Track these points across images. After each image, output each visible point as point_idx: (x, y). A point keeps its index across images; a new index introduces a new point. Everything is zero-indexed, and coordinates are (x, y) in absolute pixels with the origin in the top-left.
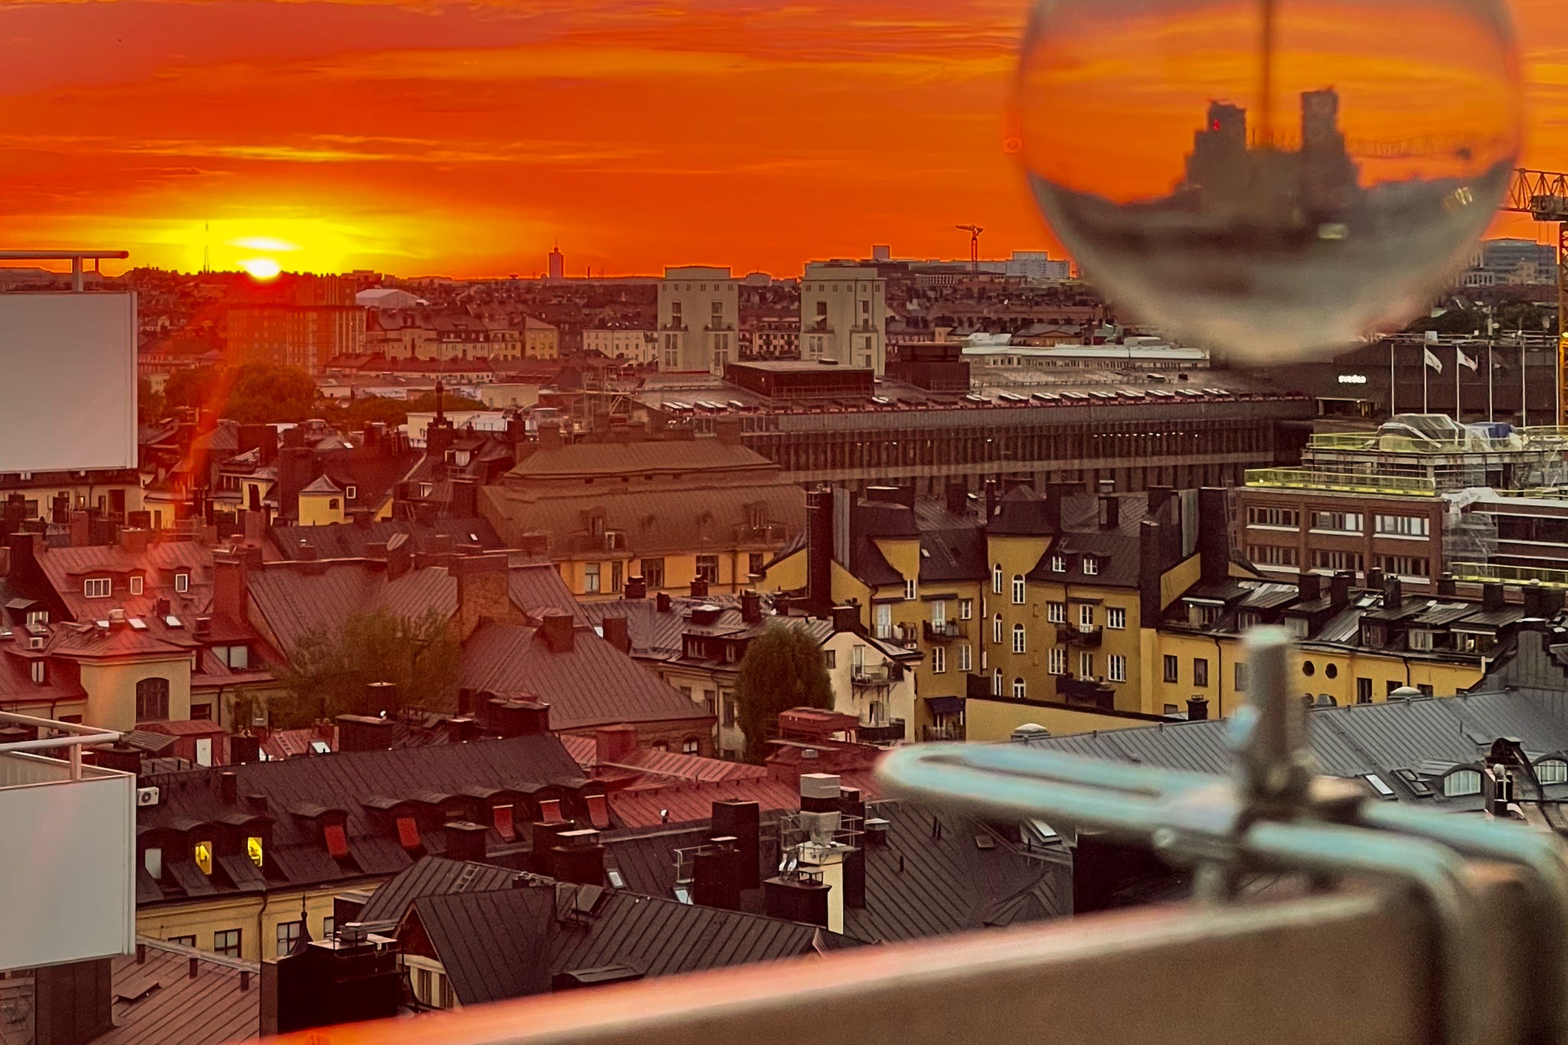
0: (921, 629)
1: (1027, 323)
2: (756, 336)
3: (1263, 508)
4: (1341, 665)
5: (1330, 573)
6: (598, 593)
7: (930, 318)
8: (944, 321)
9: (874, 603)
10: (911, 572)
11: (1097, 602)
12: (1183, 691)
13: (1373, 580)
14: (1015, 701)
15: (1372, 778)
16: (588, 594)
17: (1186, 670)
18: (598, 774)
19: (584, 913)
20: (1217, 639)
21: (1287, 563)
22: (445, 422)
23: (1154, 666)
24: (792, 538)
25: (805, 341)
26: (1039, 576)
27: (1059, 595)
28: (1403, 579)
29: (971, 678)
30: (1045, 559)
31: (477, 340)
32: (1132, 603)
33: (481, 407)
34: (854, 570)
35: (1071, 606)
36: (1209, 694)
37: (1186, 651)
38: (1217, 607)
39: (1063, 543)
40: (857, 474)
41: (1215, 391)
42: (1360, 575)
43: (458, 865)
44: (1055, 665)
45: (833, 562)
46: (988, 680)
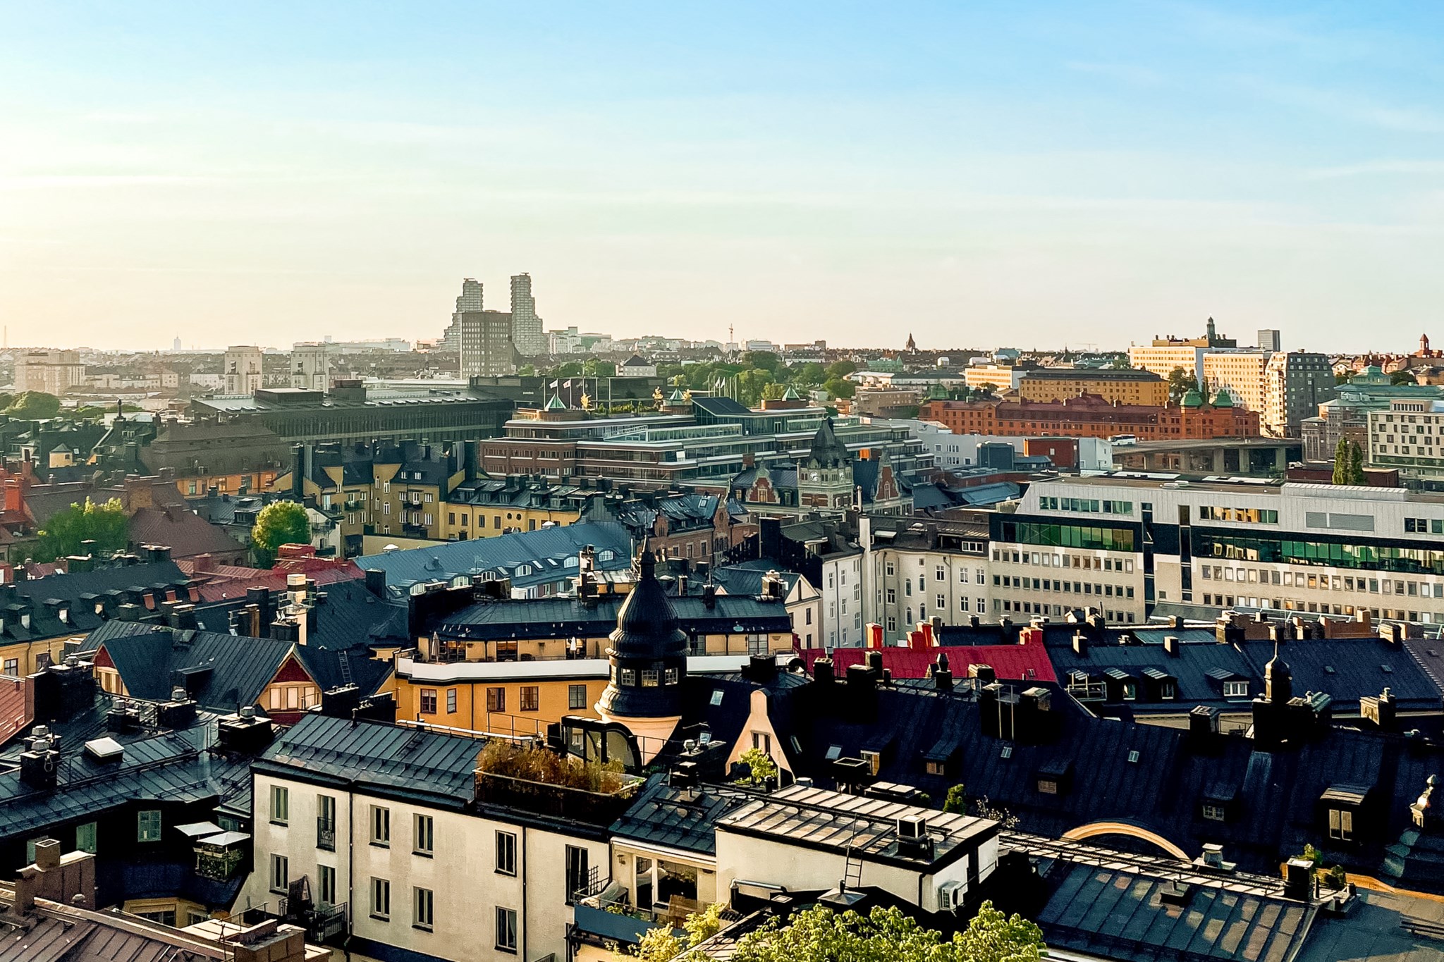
0: (343, 504)
1: (391, 370)
2: (270, 376)
3: (492, 449)
4: (523, 515)
5: (519, 475)
6: (195, 494)
7: (349, 367)
8: (355, 369)
9: (322, 494)
10: (339, 480)
11: (421, 491)
12: (457, 528)
13: (536, 478)
14: (385, 535)
15: (535, 562)
16: (190, 494)
17: (458, 519)
18: (194, 577)
19: (185, 643)
20: (472, 505)
21: (501, 471)
22: (122, 418)
23: (445, 517)
24: (286, 467)
25: (293, 378)
26: (396, 480)
27: (404, 488)
28: (548, 477)
29: (366, 527)
30: (398, 474)
31: (139, 379)
32: (436, 491)
33: (141, 410)
34: (313, 480)
35: (409, 494)
36: (468, 529)
37: (459, 510)
38: (472, 492)
39: (407, 466)
40: (316, 437)
41: (472, 399)
42: (531, 476)
43: (126, 624)
44: (402, 518)
45: (304, 478)
46: (373, 527)
